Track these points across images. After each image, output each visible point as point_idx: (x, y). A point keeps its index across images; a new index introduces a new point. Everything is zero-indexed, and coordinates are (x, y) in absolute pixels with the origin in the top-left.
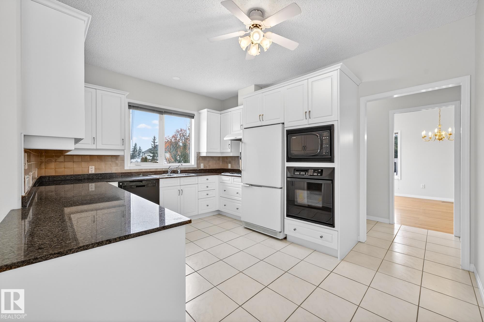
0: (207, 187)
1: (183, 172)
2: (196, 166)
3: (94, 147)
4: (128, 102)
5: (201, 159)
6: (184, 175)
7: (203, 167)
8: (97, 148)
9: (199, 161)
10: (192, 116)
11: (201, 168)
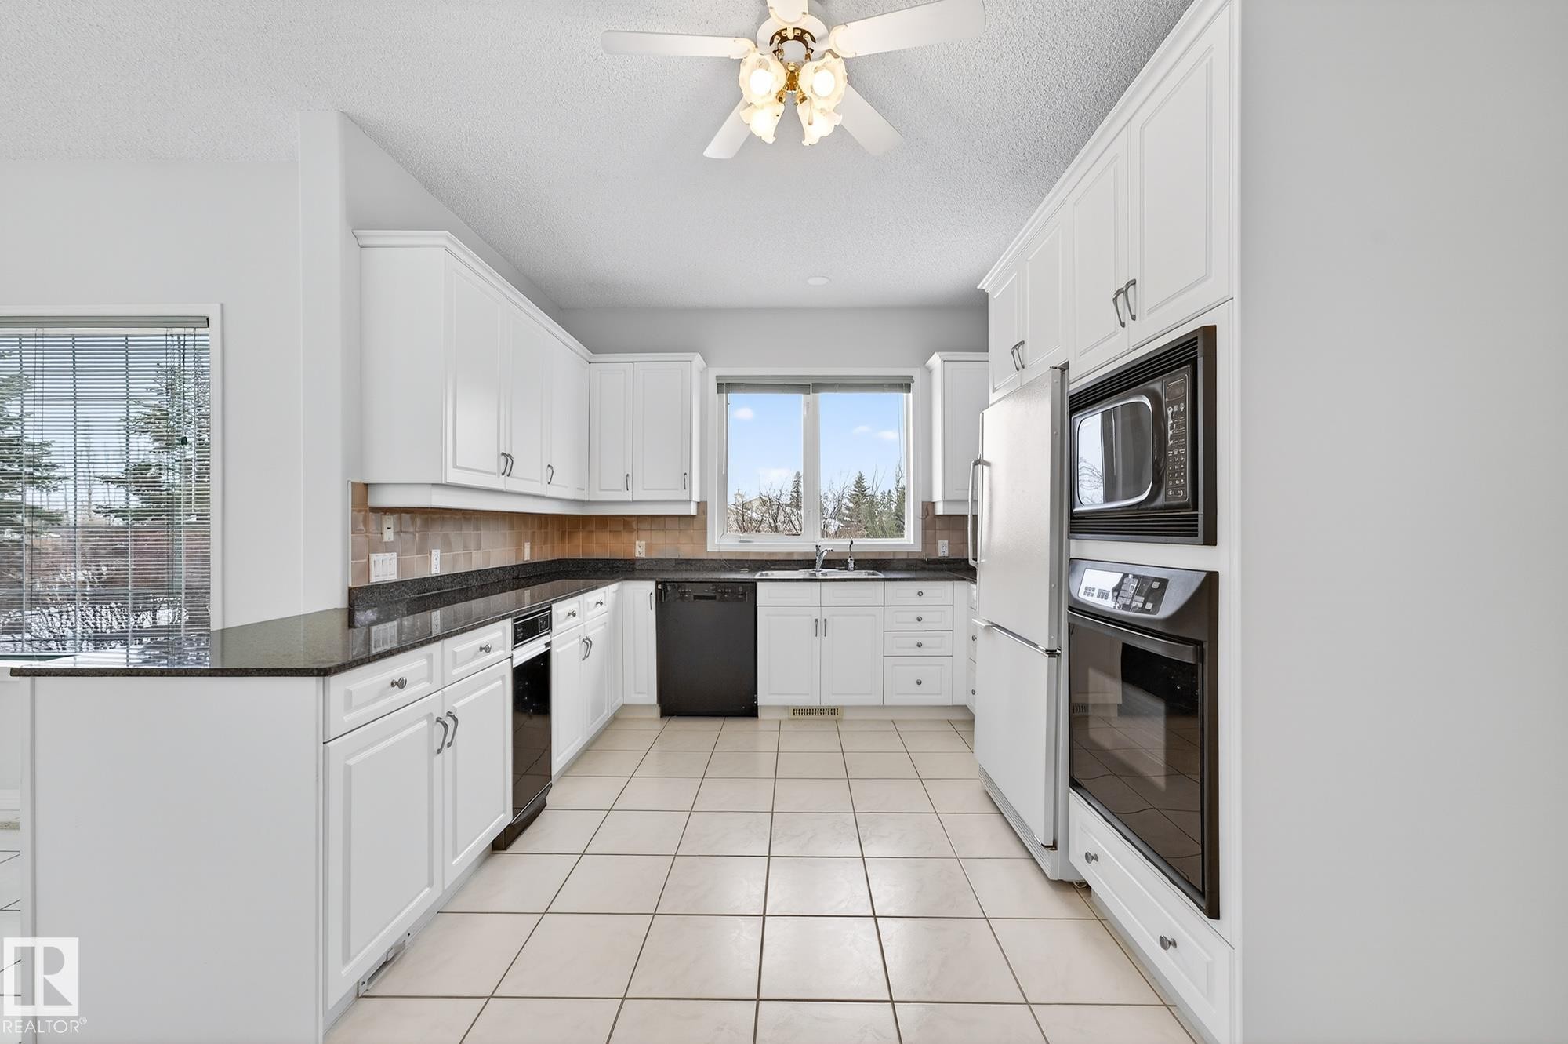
0: (919, 620)
1: (860, 564)
2: (919, 548)
3: (626, 496)
4: (717, 377)
5: (939, 524)
6: (863, 574)
7: (947, 552)
8: (634, 499)
9: (930, 532)
10: (905, 385)
11: (940, 555)
